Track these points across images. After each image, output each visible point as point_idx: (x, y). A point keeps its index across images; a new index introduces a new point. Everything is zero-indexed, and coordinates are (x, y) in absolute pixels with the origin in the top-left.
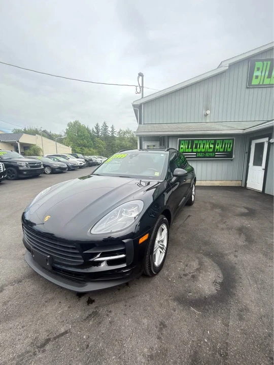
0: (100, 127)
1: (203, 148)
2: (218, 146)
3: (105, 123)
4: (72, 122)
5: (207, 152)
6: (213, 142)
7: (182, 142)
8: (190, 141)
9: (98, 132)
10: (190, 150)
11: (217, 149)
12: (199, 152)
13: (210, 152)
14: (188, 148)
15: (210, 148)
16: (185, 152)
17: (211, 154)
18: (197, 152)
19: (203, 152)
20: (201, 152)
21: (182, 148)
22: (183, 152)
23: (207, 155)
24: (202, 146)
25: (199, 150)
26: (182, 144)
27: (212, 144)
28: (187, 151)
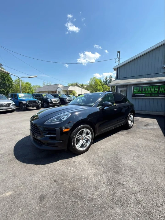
0: (108, 79)
1: (150, 91)
2: (161, 89)
3: (111, 76)
4: (92, 78)
5: (153, 93)
6: (158, 87)
7: (135, 88)
8: (141, 87)
9: (106, 82)
10: (141, 93)
11: (161, 92)
12: (147, 94)
13: (156, 93)
14: (139, 91)
15: (155, 91)
16: (137, 94)
17: (156, 95)
18: (145, 94)
19: (149, 93)
20: (148, 93)
21: (135, 91)
22: (136, 94)
23: (153, 95)
24: (149, 90)
25: (147, 92)
26: (135, 89)
27: (157, 88)
28: (138, 93)
